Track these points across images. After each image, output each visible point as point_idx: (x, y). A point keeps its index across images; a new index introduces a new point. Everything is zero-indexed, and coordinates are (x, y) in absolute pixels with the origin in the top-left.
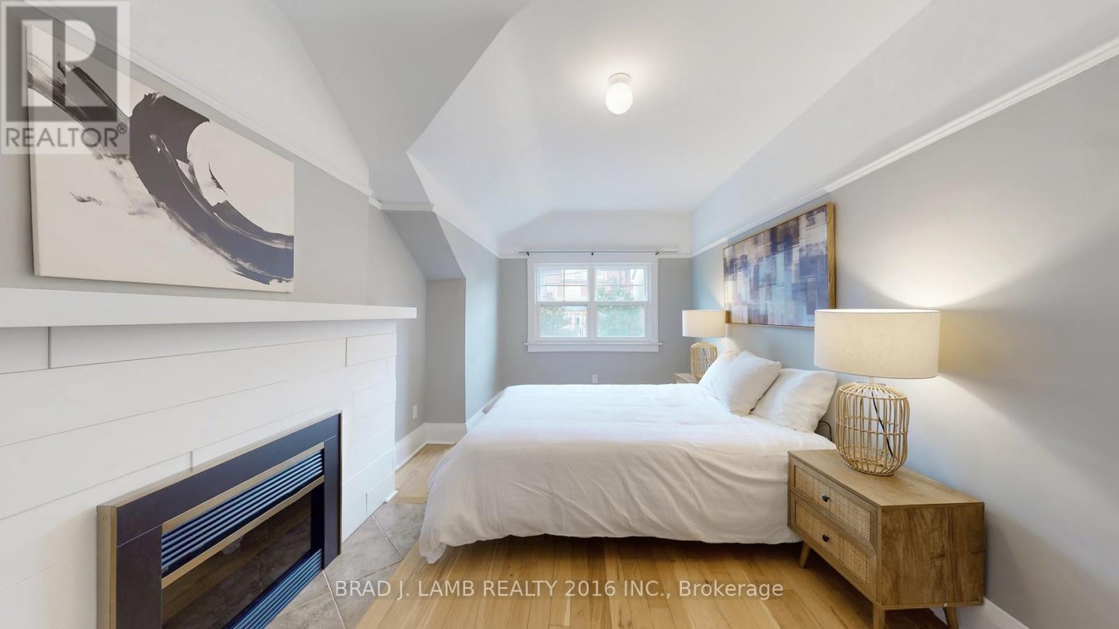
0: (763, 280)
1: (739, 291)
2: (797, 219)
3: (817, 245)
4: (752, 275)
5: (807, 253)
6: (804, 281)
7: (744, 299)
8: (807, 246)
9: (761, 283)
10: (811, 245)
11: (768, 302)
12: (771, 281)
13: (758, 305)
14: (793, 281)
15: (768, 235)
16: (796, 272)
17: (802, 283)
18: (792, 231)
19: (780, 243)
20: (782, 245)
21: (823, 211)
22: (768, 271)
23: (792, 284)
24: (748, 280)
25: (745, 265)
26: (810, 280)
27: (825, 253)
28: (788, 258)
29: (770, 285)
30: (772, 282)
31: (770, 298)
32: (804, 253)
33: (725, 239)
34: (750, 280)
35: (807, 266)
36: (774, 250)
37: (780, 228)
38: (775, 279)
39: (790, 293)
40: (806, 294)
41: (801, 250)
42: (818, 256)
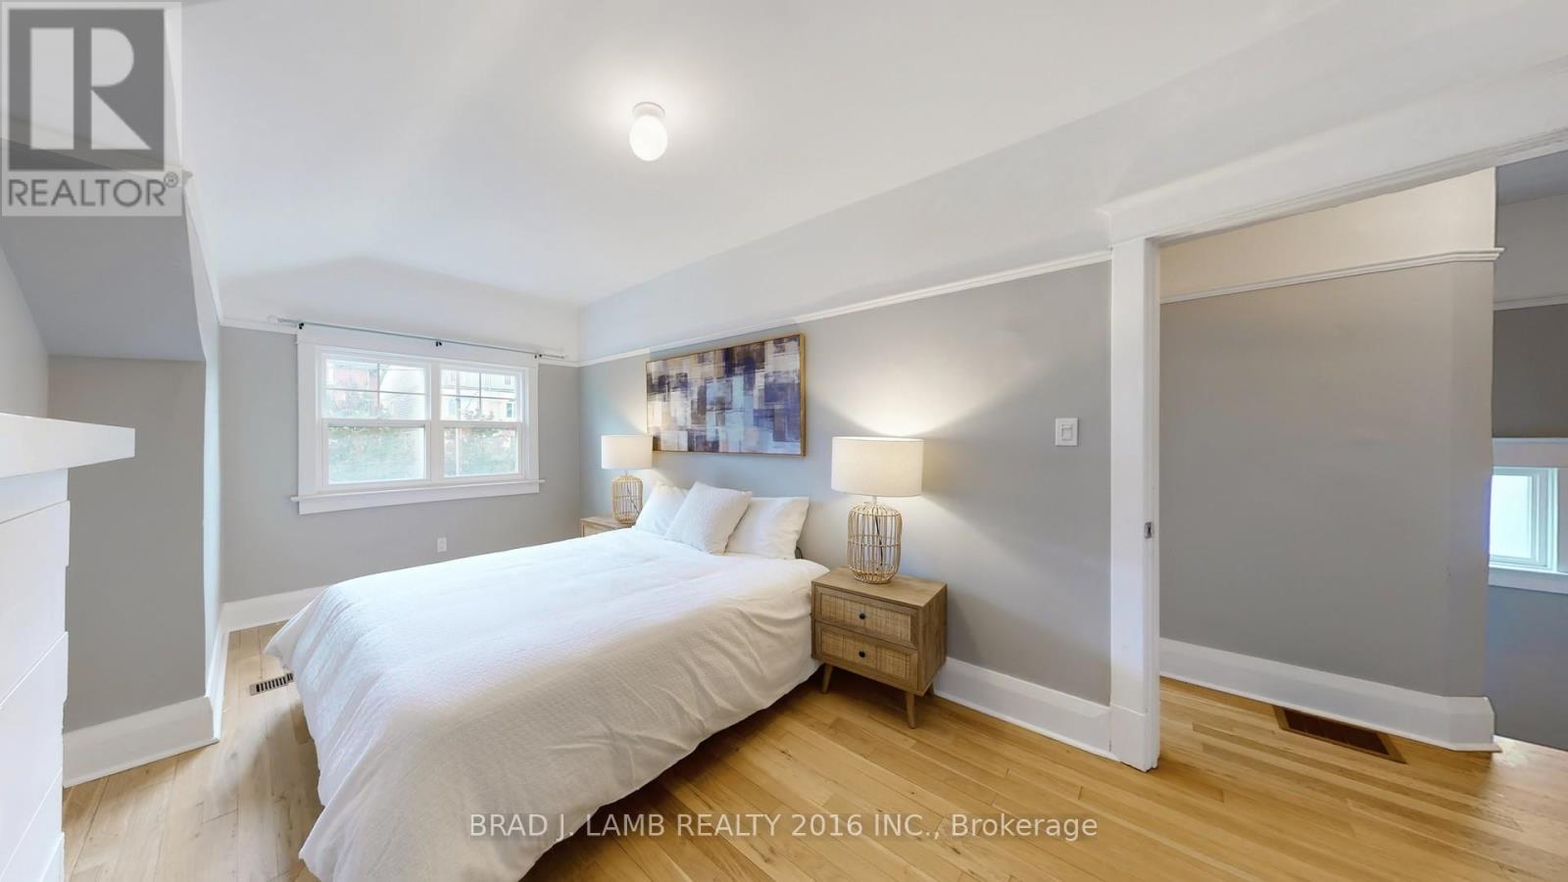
0: (712, 404)
1: (673, 414)
2: (763, 343)
3: (787, 372)
4: (695, 397)
5: (775, 381)
6: (771, 408)
7: (681, 422)
8: (774, 372)
9: (708, 407)
10: (779, 372)
11: (720, 428)
12: (723, 406)
13: (705, 431)
14: (756, 407)
15: (720, 355)
16: (760, 397)
17: (767, 410)
18: (755, 355)
19: (738, 365)
20: (740, 368)
21: (795, 340)
22: (720, 394)
23: (755, 411)
24: (689, 402)
25: (683, 383)
26: (778, 407)
27: (797, 382)
28: (749, 384)
29: (723, 409)
30: (726, 406)
31: (723, 423)
32: (771, 379)
33: (647, 351)
34: (692, 403)
35: (771, 393)
36: (729, 371)
37: (737, 350)
38: (730, 403)
39: (751, 420)
40: (773, 421)
41: (766, 376)
42: (788, 384)
